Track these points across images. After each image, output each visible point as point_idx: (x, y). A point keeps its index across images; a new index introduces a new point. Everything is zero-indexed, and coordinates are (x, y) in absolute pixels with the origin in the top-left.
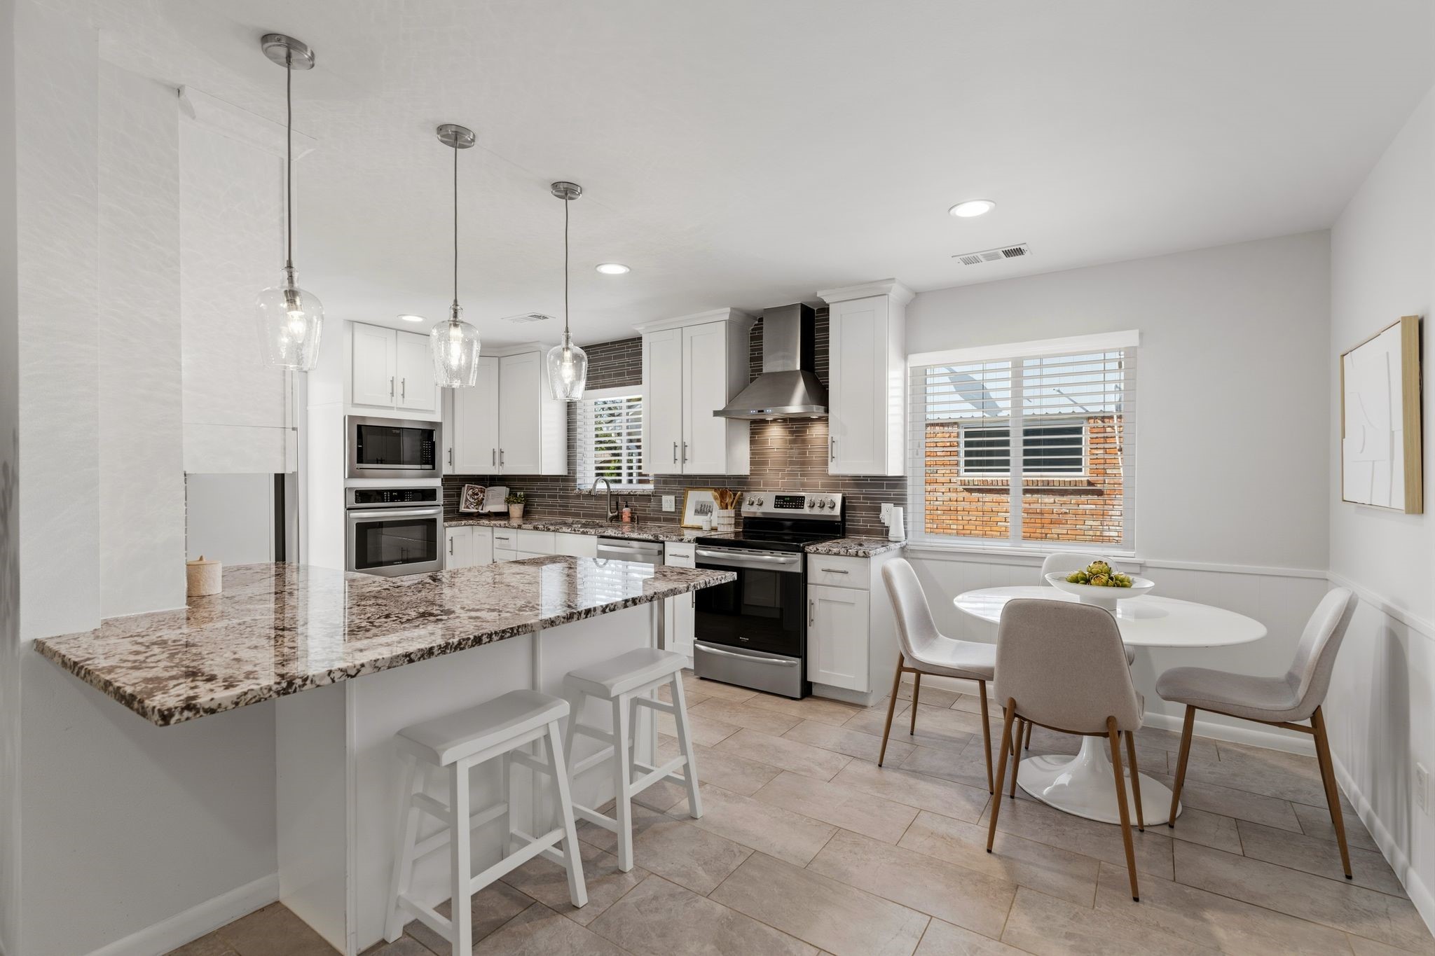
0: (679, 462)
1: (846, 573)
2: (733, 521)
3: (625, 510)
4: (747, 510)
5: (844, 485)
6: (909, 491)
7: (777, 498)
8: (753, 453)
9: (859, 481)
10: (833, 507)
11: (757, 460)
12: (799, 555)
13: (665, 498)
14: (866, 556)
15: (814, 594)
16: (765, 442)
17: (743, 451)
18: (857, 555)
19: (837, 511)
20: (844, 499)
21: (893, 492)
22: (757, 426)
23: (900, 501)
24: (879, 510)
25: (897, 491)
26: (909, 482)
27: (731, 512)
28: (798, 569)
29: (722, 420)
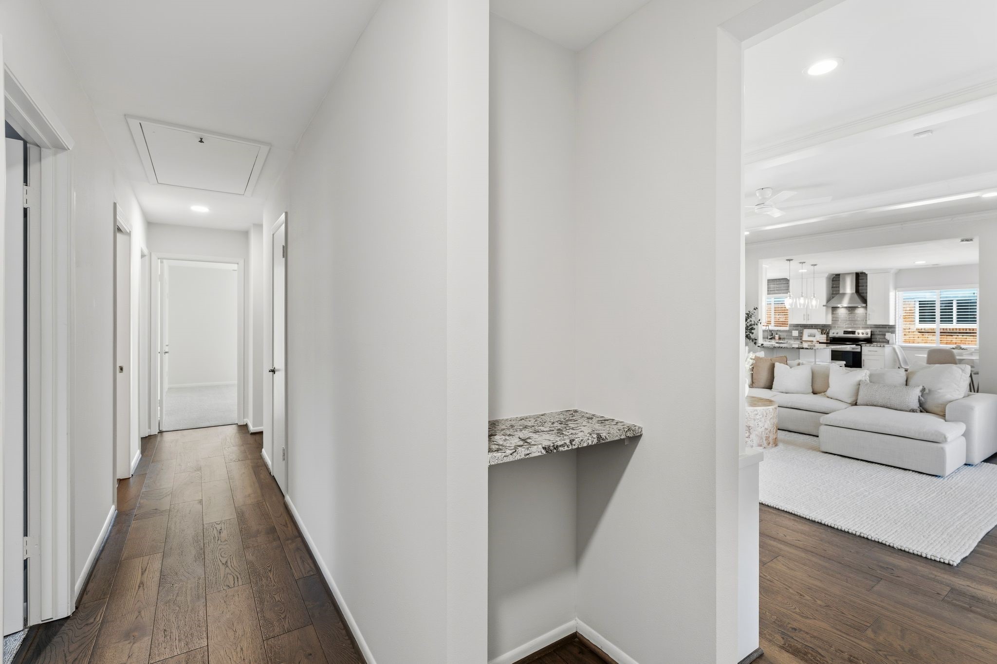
0: (805, 320)
1: (876, 351)
2: (826, 339)
3: (776, 335)
4: (831, 335)
5: (871, 328)
6: (897, 329)
7: (844, 331)
8: (833, 317)
9: (877, 326)
10: (867, 334)
11: (835, 320)
12: (859, 347)
13: (793, 331)
14: (884, 347)
15: (863, 358)
16: (838, 314)
17: (830, 316)
18: (880, 346)
19: (869, 335)
20: (871, 332)
21: (890, 330)
22: (834, 309)
23: (893, 332)
24: (885, 335)
25: (892, 329)
26: (897, 327)
27: (825, 336)
28: (859, 350)
29: (825, 307)
